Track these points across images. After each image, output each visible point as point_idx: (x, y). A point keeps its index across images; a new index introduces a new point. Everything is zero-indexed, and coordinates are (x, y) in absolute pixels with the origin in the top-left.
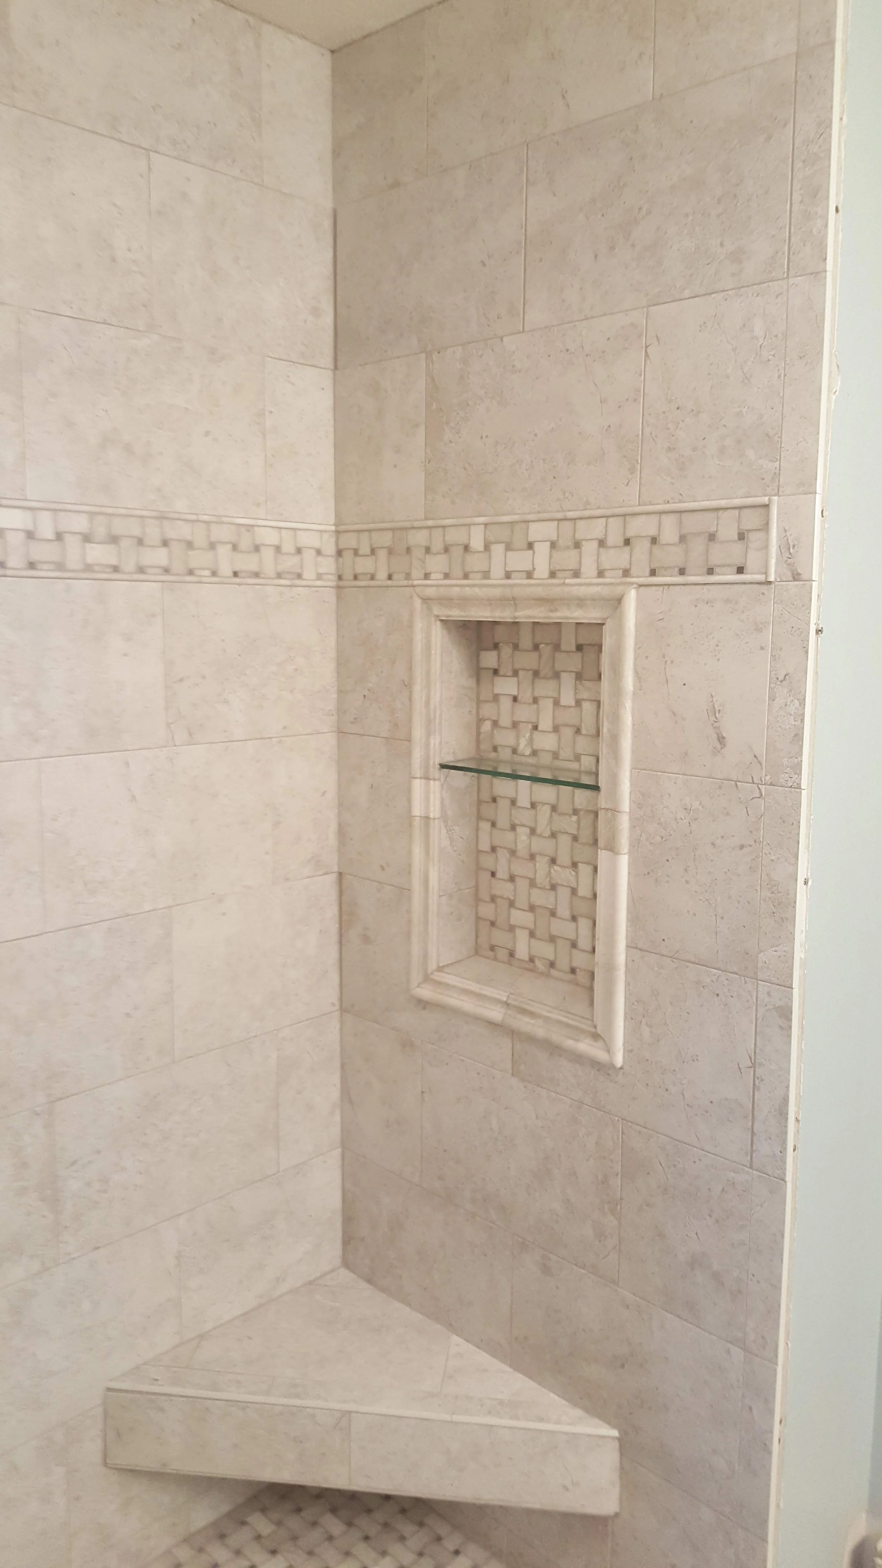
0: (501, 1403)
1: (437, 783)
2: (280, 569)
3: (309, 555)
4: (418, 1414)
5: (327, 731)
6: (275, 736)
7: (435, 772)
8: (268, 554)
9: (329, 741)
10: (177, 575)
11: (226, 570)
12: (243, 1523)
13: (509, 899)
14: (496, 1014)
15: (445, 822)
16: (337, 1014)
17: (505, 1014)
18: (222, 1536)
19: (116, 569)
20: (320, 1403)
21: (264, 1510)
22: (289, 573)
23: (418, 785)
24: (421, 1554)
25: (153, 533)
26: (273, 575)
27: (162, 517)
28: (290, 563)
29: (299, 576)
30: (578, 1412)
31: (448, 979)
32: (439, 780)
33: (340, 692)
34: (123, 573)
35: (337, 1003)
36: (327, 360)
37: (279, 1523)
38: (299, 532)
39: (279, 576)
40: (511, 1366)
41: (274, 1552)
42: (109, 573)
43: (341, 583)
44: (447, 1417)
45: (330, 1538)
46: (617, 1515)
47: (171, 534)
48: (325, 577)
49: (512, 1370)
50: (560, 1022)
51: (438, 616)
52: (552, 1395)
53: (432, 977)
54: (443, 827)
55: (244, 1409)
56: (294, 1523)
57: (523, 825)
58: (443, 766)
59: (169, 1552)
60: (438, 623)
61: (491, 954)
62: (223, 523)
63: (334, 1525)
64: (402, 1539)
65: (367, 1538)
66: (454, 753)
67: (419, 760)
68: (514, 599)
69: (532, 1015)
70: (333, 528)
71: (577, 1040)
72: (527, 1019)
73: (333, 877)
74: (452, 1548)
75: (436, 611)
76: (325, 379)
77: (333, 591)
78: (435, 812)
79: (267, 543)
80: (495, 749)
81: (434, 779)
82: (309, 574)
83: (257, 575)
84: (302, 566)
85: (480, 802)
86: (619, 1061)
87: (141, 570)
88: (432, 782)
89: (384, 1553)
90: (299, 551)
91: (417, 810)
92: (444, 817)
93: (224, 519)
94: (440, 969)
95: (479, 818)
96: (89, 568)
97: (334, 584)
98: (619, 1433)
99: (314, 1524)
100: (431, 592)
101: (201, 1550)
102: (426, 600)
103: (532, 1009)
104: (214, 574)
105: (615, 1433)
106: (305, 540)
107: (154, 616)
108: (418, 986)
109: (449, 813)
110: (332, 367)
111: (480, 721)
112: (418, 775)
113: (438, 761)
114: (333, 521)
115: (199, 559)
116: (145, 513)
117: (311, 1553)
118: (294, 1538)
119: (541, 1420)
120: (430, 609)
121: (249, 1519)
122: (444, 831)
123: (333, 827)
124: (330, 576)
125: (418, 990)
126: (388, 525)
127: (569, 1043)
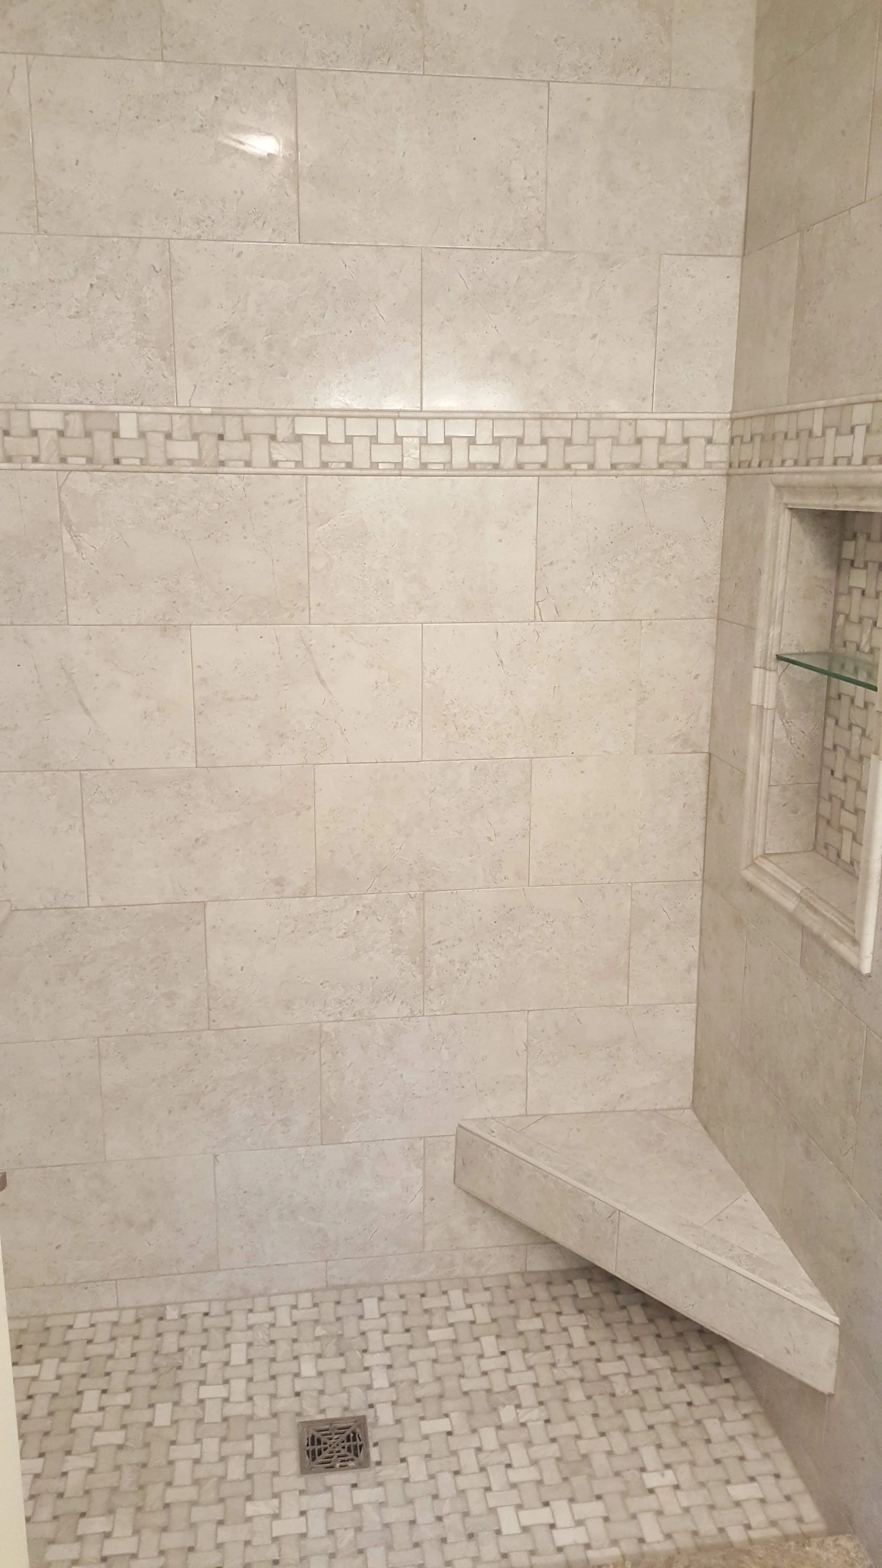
0: (749, 1256)
1: (773, 674)
2: (662, 459)
3: (697, 445)
4: (672, 1234)
5: (705, 617)
6: (645, 618)
7: (772, 664)
8: (650, 447)
9: (710, 625)
10: (555, 469)
11: (603, 463)
12: (570, 1282)
13: (841, 799)
14: (790, 904)
15: (782, 714)
16: (699, 883)
17: (797, 906)
18: (549, 1283)
19: (496, 466)
20: (599, 1195)
21: (590, 1280)
22: (672, 463)
23: (757, 673)
24: (696, 1368)
25: (533, 433)
26: (655, 466)
27: (542, 418)
28: (673, 453)
29: (685, 466)
30: (815, 1291)
31: (768, 866)
32: (776, 670)
33: (722, 579)
34: (503, 470)
35: (699, 873)
36: (735, 246)
37: (596, 1294)
38: (686, 422)
39: (661, 466)
40: (780, 1233)
41: (581, 1311)
42: (489, 470)
43: (732, 471)
44: (694, 1247)
45: (630, 1323)
46: (831, 1396)
47: (549, 432)
48: (714, 465)
49: (779, 1237)
50: (832, 922)
51: (786, 504)
52: (801, 1269)
53: (755, 861)
54: (778, 719)
55: (545, 1177)
56: (608, 1299)
57: (858, 726)
58: (779, 658)
59: (506, 1275)
60: (787, 511)
61: (824, 852)
62: (602, 419)
63: (638, 1315)
64: (688, 1350)
65: (658, 1336)
66: (797, 645)
67: (760, 650)
68: (835, 487)
69: (816, 911)
70: (728, 416)
71: (841, 942)
72: (811, 914)
73: (704, 756)
74: (725, 1376)
75: (785, 500)
76: (733, 267)
77: (724, 479)
78: (770, 703)
79: (650, 435)
80: (845, 645)
81: (770, 670)
82: (695, 463)
83: (636, 466)
84: (688, 457)
85: (828, 698)
86: (866, 967)
87: (520, 466)
88: (768, 673)
89: (665, 1353)
90: (686, 441)
91: (755, 700)
92: (780, 709)
93: (604, 416)
94: (765, 856)
95: (827, 714)
96: (472, 466)
97: (724, 472)
98: (840, 1321)
99: (623, 1307)
100: (781, 479)
101: (528, 1285)
102: (778, 487)
103: (816, 905)
104: (591, 466)
105: (837, 1320)
106: (692, 429)
107: (529, 506)
108: (746, 868)
109: (787, 705)
110: (741, 253)
111: (836, 614)
112: (758, 665)
113: (775, 652)
114: (730, 409)
115: (575, 454)
116: (527, 416)
117: (608, 1325)
118: (602, 1310)
119: (775, 1282)
120: (781, 497)
121: (576, 1282)
122: (778, 722)
123: (706, 709)
124: (719, 465)
125: (745, 872)
126: (763, 411)
127: (835, 943)
